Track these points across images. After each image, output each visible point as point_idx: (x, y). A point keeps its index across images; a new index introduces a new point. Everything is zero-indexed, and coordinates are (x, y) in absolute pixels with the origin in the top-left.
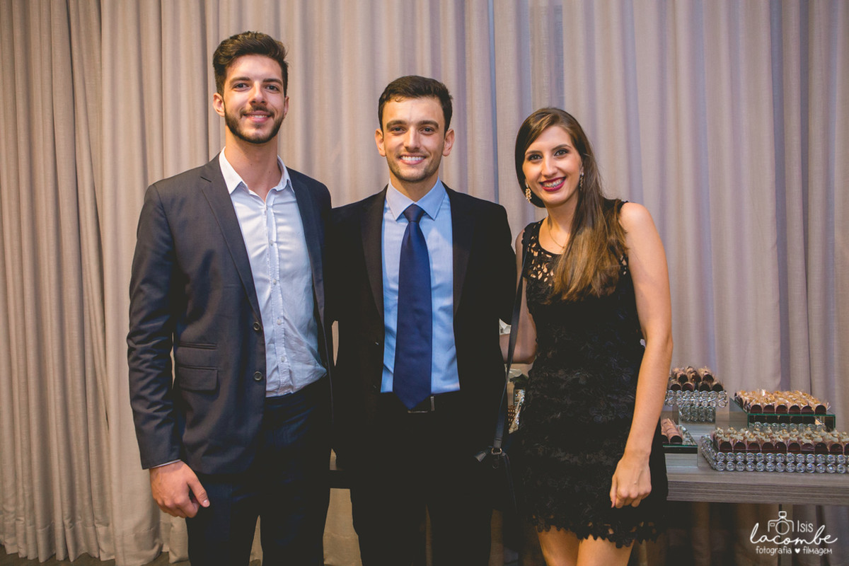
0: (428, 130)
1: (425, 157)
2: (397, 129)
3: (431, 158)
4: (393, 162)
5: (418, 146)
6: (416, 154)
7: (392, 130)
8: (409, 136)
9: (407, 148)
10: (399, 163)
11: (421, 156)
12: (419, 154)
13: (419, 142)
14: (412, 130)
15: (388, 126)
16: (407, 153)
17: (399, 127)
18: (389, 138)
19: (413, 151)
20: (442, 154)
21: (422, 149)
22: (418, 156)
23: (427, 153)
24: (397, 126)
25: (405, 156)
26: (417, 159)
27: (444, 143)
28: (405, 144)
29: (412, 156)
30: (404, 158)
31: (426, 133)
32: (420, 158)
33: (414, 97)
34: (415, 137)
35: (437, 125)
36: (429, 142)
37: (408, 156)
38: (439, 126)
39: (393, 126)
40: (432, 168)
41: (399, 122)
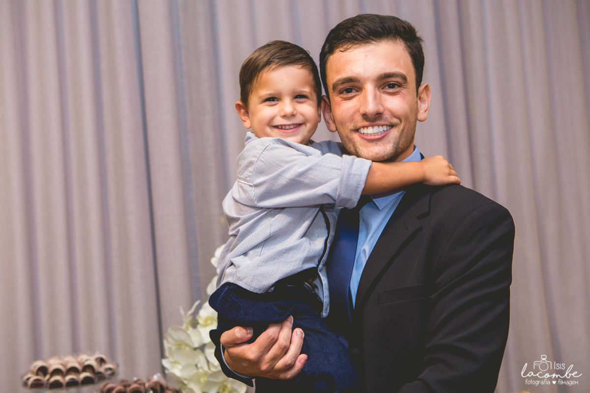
0: (392, 86)
1: (392, 126)
2: (349, 91)
3: (402, 126)
4: (347, 137)
5: (381, 109)
6: (379, 122)
7: (341, 92)
8: (365, 98)
9: (365, 116)
10: (356, 137)
11: (387, 126)
12: (382, 122)
13: (382, 105)
14: (369, 88)
15: (335, 87)
16: (366, 123)
17: (352, 86)
18: (339, 104)
19: (374, 118)
20: (416, 119)
21: (387, 115)
22: (382, 126)
23: (395, 121)
24: (347, 85)
25: (364, 127)
26: (381, 129)
27: (417, 102)
28: (362, 111)
29: (373, 126)
30: (362, 131)
31: (391, 90)
32: (385, 128)
33: (367, 43)
34: (375, 96)
35: (404, 78)
36: (395, 103)
37: (367, 127)
38: (408, 79)
39: (341, 87)
40: (403, 140)
41: (350, 80)
